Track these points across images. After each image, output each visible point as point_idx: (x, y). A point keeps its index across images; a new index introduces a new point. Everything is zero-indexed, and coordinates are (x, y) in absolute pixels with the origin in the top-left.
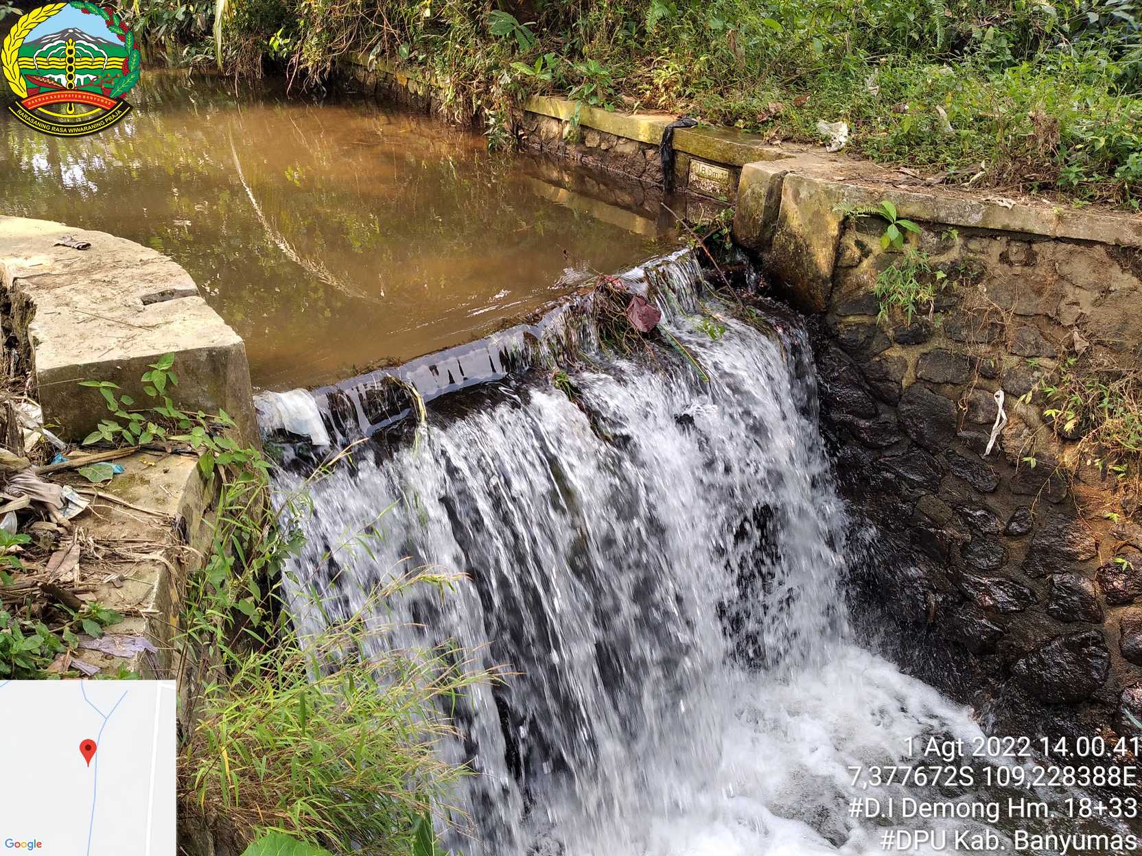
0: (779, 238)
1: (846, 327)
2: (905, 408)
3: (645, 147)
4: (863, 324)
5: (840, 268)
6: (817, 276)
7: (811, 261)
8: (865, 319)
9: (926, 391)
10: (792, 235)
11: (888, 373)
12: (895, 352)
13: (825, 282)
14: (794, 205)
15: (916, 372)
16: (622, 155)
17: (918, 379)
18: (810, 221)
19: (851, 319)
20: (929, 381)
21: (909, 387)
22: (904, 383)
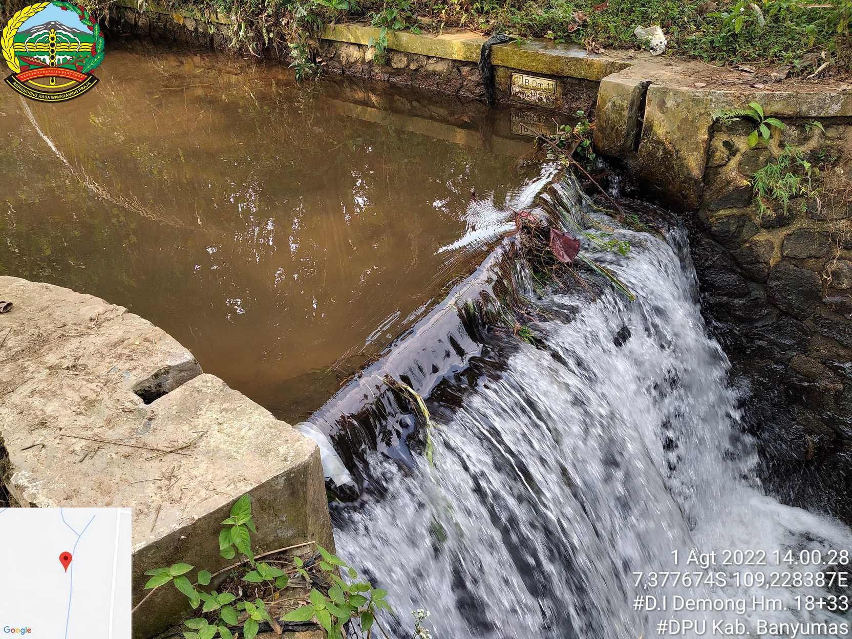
0: (645, 145)
1: (717, 220)
2: (774, 283)
3: (458, 64)
4: (733, 216)
5: (711, 169)
6: (689, 178)
7: (682, 165)
8: (735, 211)
9: (792, 267)
10: (660, 142)
11: (758, 256)
12: (762, 237)
13: (697, 182)
14: (660, 115)
15: (782, 251)
16: (435, 74)
17: (783, 258)
18: (679, 128)
19: (722, 212)
20: (794, 258)
21: (775, 266)
22: (772, 262)
